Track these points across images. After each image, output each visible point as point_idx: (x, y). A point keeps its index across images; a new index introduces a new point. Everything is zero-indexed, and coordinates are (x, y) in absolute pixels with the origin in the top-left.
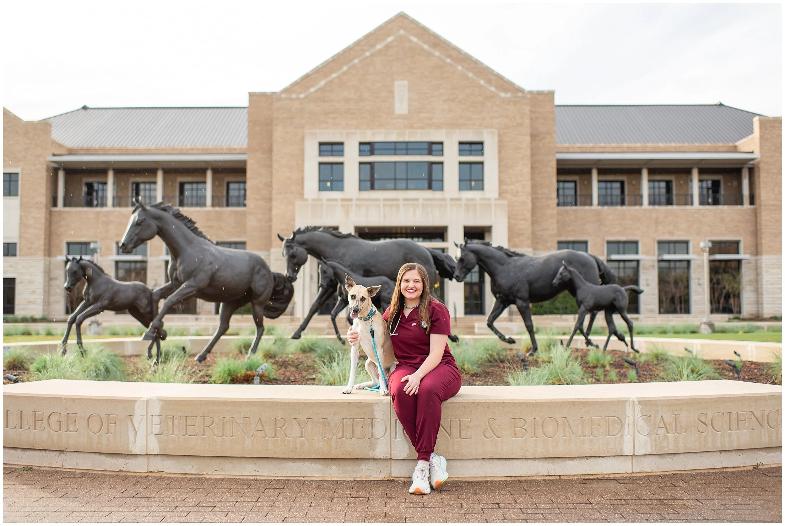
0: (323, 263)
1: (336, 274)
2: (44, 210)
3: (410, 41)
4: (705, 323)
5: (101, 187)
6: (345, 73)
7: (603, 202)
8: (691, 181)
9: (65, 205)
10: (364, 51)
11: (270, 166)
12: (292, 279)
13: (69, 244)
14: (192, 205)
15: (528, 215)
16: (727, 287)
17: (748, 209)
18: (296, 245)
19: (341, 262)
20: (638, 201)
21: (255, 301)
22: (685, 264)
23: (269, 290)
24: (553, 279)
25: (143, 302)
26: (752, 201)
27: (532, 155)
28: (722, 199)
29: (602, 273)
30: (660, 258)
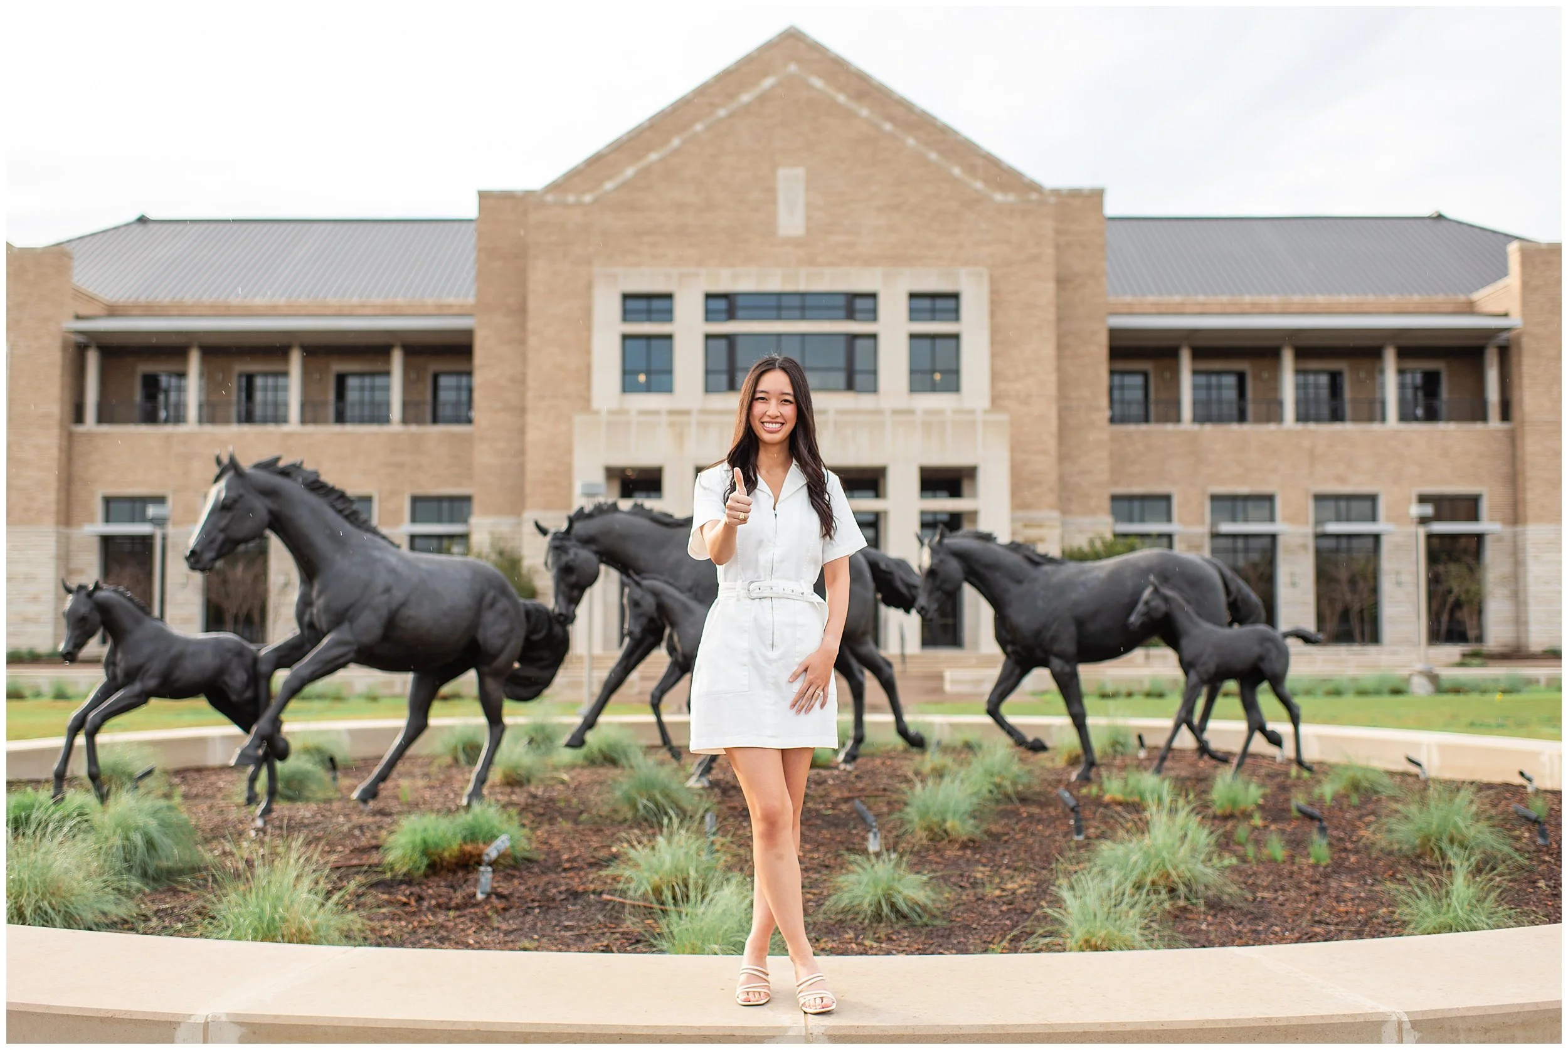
0: (633, 585)
1: (661, 607)
2: (55, 431)
3: (810, 87)
4: (1421, 673)
5: (174, 381)
6: (676, 152)
7: (1203, 416)
8: (1382, 372)
9: (101, 419)
10: (714, 106)
11: (522, 342)
12: (568, 619)
13: (108, 501)
14: (362, 420)
15: (1052, 444)
16: (1456, 590)
17: (1498, 431)
18: (574, 546)
19: (671, 581)
20: (1273, 413)
21: (486, 669)
22: (1370, 542)
23: (516, 643)
24: (1129, 615)
25: (238, 678)
26: (1506, 414)
27: (1060, 320)
28: (1444, 409)
29: (1231, 598)
30: (1320, 530)
